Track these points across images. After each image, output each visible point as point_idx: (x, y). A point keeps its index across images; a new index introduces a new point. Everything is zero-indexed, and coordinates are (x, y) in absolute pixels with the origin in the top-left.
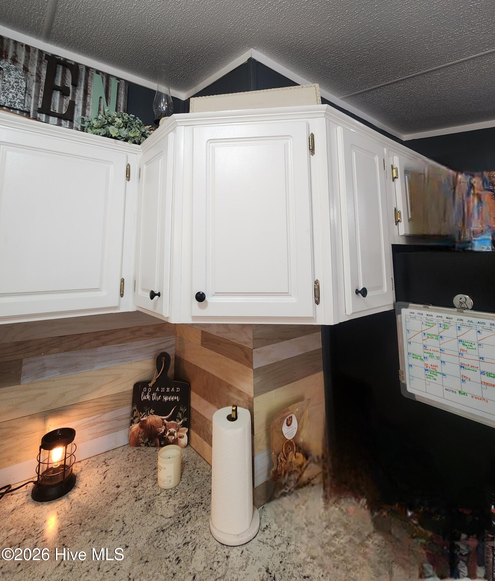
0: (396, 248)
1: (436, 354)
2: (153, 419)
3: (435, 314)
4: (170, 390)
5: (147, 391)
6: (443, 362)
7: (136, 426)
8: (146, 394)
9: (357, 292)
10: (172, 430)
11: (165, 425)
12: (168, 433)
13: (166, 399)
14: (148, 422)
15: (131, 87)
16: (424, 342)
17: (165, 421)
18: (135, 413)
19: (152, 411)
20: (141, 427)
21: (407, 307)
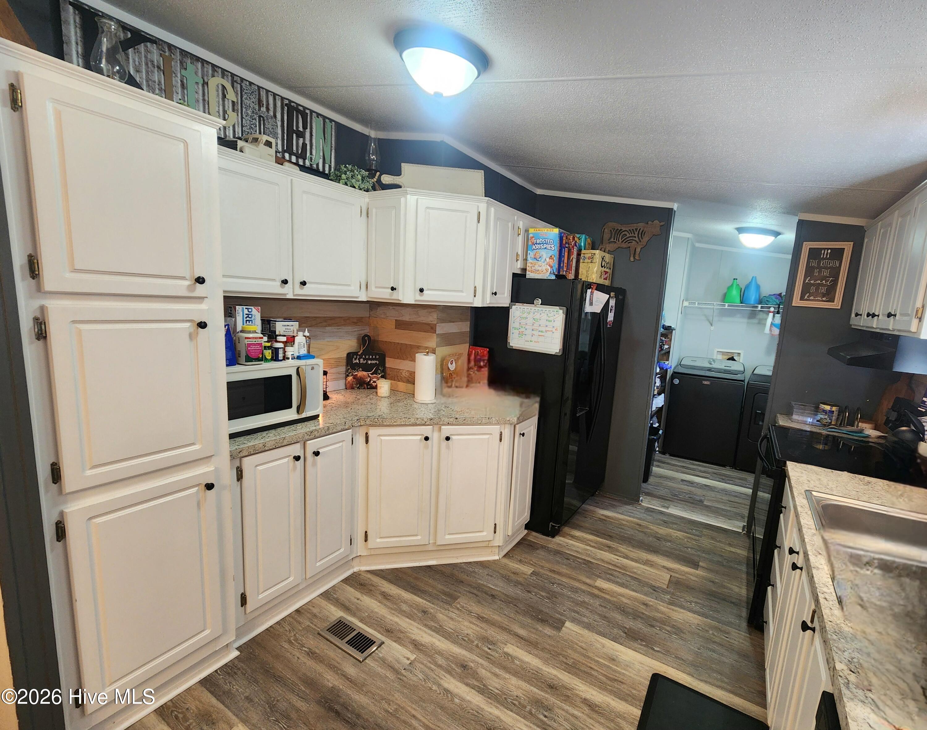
0: (514, 275)
1: (524, 326)
2: (361, 374)
3: (526, 308)
4: (372, 357)
5: (357, 358)
6: (526, 329)
7: (350, 378)
8: (356, 359)
9: (493, 294)
10: (375, 380)
11: (370, 377)
12: (372, 382)
13: (369, 362)
14: (358, 375)
15: (339, 127)
16: (520, 322)
17: (370, 375)
18: (349, 370)
19: (360, 369)
20: (354, 378)
21: (515, 305)
